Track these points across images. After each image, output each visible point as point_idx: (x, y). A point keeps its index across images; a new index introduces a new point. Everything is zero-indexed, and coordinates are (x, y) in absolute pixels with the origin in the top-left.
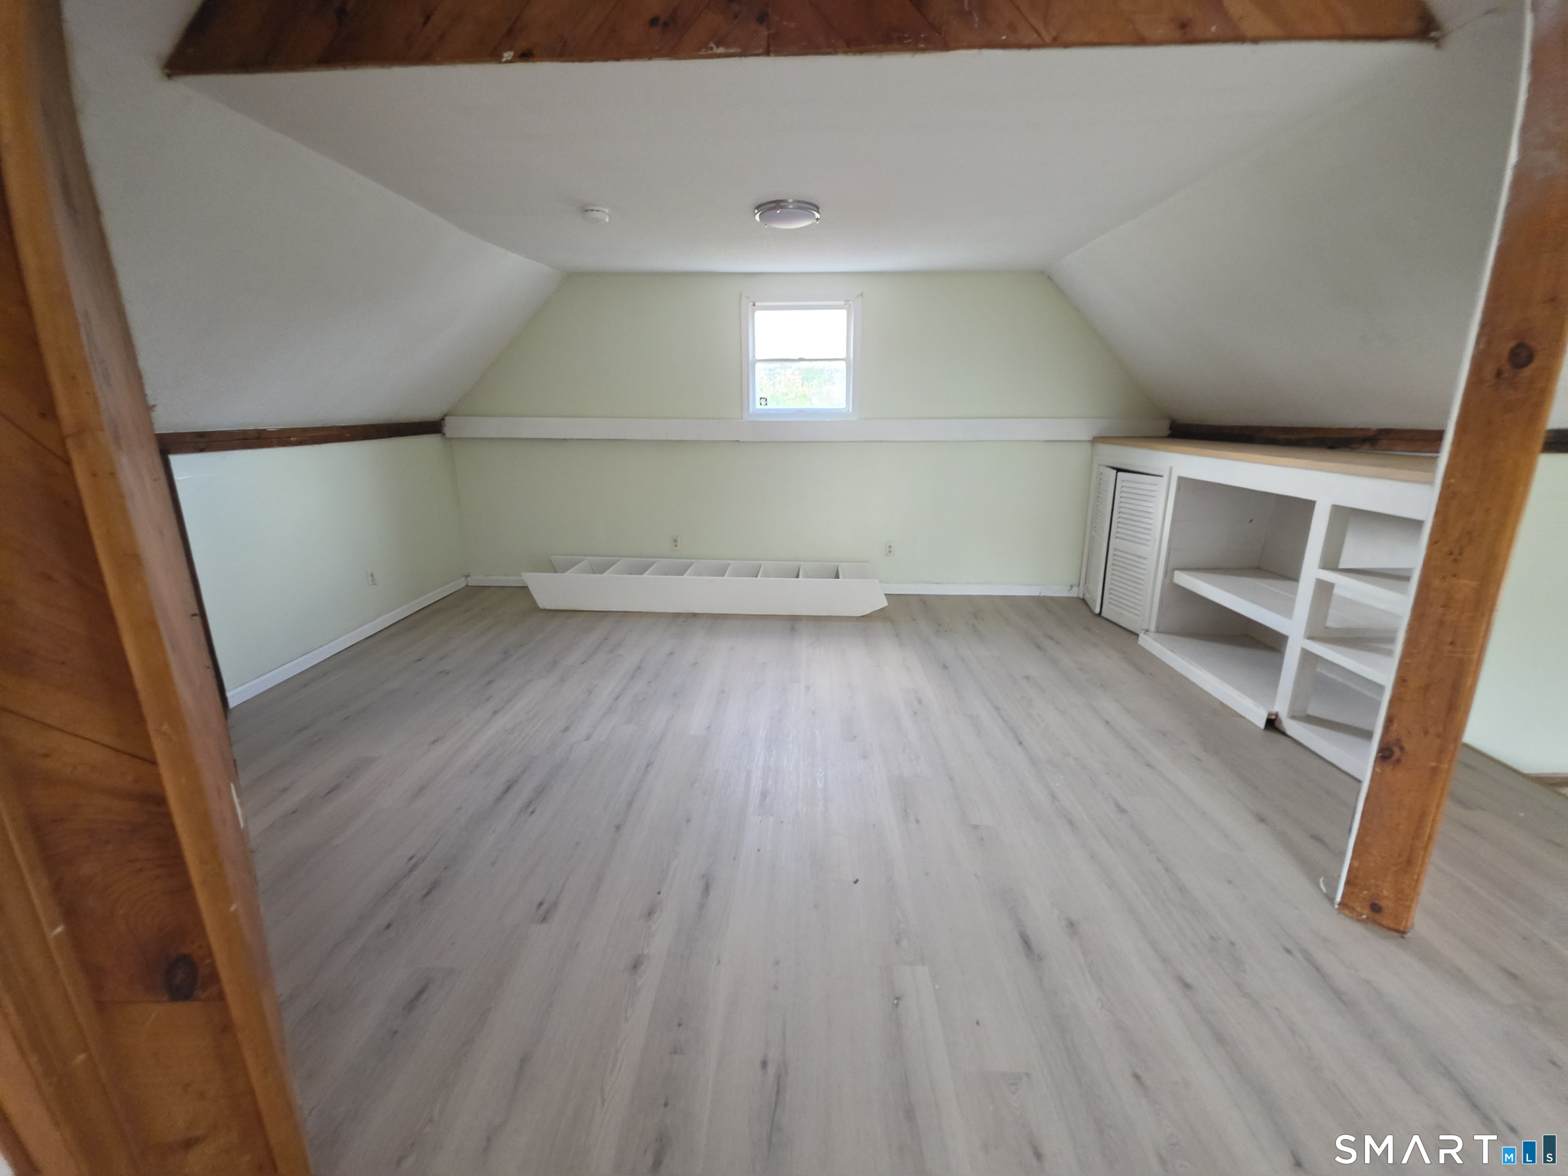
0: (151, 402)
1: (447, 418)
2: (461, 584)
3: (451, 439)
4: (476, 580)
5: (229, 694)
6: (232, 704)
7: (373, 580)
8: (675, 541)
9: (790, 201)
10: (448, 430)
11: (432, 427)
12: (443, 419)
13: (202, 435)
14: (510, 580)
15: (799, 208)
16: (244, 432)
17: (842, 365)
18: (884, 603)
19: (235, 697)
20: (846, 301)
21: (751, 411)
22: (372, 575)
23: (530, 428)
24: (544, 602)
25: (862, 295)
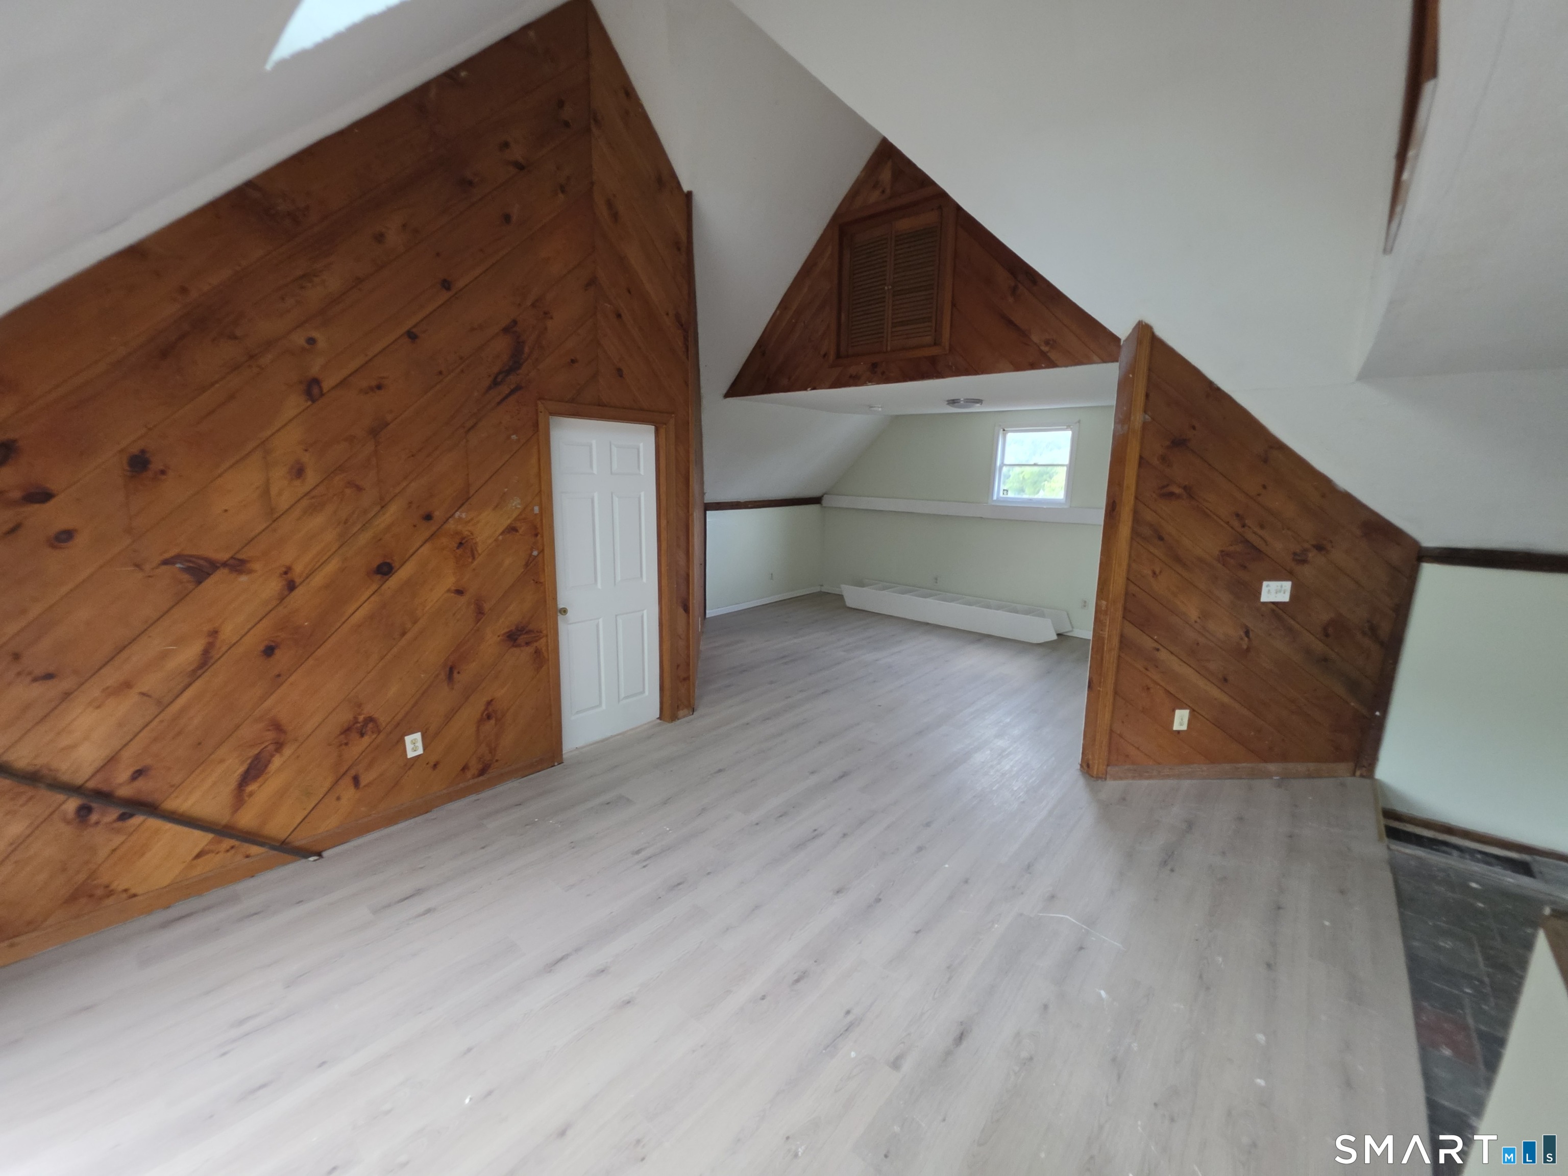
0: (705, 491)
1: (825, 496)
2: (817, 589)
3: (825, 507)
4: (824, 589)
5: (707, 612)
6: (708, 616)
7: (772, 577)
8: (936, 579)
9: (962, 399)
10: (824, 502)
11: (816, 500)
12: (823, 496)
13: (718, 503)
14: (835, 590)
15: (967, 402)
16: (732, 502)
17: (1065, 469)
18: (1055, 637)
19: (709, 613)
20: (1067, 426)
21: (995, 498)
22: (772, 574)
23: (864, 503)
24: (850, 602)
25: (1079, 422)
